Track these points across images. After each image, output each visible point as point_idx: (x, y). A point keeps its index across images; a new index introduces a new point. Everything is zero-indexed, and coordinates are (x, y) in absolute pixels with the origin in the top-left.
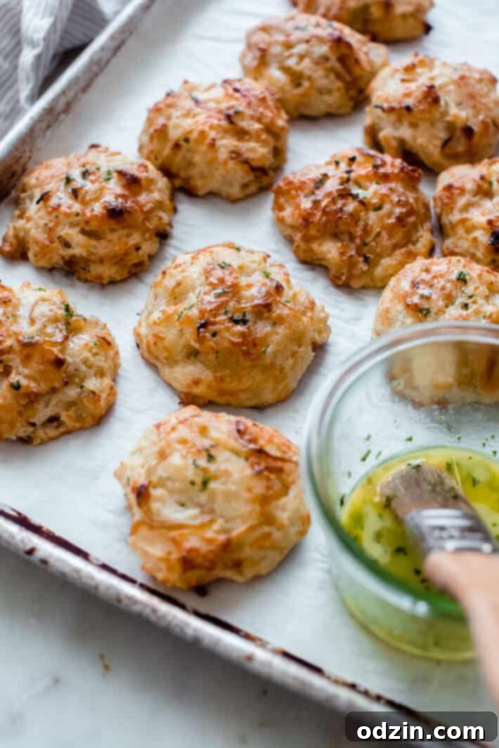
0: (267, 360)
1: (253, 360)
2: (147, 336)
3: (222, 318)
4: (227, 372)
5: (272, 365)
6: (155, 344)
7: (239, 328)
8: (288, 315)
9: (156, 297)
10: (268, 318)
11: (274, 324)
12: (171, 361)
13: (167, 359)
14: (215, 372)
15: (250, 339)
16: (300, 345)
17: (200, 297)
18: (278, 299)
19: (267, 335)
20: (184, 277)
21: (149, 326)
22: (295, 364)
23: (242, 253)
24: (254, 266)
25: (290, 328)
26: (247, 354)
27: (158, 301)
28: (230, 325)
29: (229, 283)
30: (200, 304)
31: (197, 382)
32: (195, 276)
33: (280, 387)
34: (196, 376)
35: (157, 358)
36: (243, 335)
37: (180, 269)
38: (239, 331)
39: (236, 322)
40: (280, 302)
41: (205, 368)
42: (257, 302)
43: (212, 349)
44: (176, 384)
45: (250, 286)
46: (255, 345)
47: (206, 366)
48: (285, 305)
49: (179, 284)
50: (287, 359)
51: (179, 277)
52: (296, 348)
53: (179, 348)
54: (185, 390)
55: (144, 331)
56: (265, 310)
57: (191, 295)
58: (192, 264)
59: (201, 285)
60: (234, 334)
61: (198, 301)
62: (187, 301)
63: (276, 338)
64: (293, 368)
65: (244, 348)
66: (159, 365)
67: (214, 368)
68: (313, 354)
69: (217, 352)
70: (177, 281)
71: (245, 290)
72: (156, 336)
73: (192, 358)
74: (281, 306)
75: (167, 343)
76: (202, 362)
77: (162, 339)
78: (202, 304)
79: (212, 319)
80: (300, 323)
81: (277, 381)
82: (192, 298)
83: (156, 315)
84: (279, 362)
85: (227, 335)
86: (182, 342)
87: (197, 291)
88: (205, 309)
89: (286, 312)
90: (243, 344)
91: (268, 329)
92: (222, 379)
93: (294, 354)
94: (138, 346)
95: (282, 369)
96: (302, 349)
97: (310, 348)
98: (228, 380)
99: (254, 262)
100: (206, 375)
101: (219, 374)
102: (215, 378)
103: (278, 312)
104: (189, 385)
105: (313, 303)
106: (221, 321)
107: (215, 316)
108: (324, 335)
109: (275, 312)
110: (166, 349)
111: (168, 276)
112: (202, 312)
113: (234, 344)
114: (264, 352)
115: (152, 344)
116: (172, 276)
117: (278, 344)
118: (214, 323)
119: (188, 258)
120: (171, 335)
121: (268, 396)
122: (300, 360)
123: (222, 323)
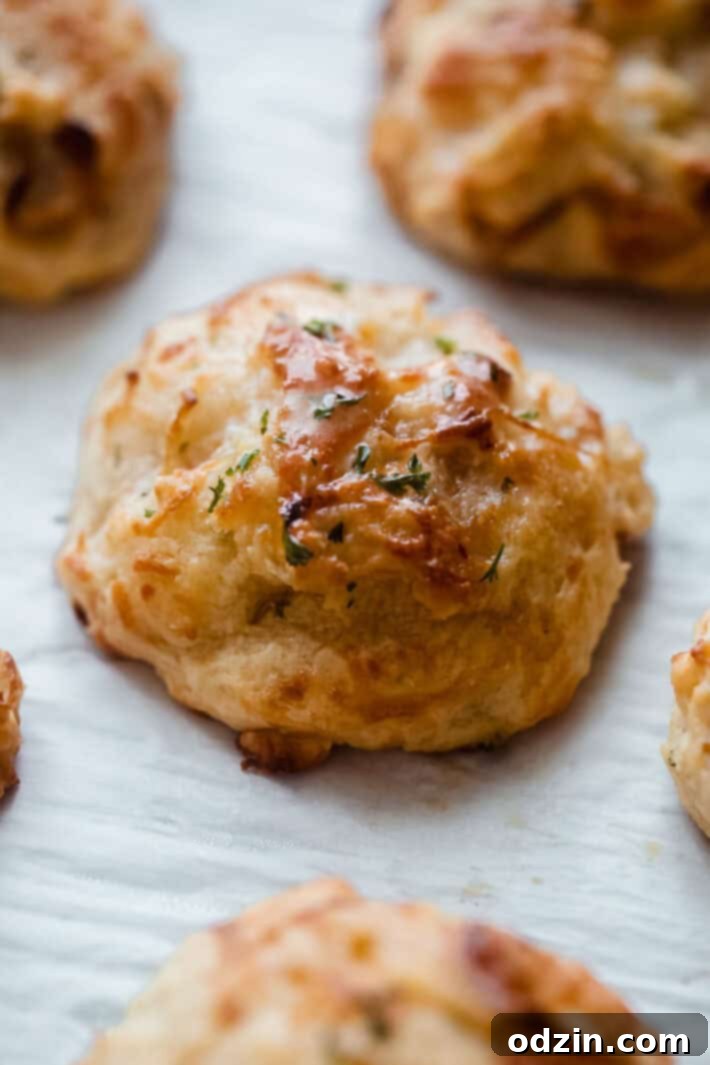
0: (503, 596)
1: (463, 596)
2: (113, 576)
3: (350, 479)
4: (389, 644)
5: (519, 605)
6: (147, 592)
7: (407, 504)
8: (540, 454)
9: (118, 455)
10: (482, 469)
11: (506, 485)
12: (204, 641)
13: (191, 633)
14: (347, 650)
15: (445, 533)
16: (587, 544)
17: (270, 427)
18: (505, 409)
19: (493, 518)
20: (201, 380)
21: (114, 545)
22: (581, 597)
23: (356, 294)
24: (402, 325)
25: (555, 492)
26: (442, 581)
27: (125, 466)
28: (381, 498)
29: (352, 376)
30: (275, 447)
31: (294, 691)
32: (238, 371)
33: (548, 672)
34: (290, 672)
35: (155, 640)
36: (424, 524)
37: (180, 360)
38: (409, 512)
39: (396, 488)
40: (510, 418)
41: (314, 645)
42: (444, 423)
43: (337, 576)
44: (224, 709)
45: (412, 380)
46: (462, 552)
47: (314, 636)
48: (527, 426)
49: (190, 404)
50: (559, 584)
51: (186, 383)
52: (577, 552)
53: (225, 594)
54: (258, 720)
55: (97, 560)
56: (474, 446)
57: (233, 428)
58: (213, 339)
59: (261, 396)
60: (395, 525)
61: (270, 441)
62: (226, 449)
63: (519, 525)
64: (578, 609)
65: (433, 562)
66: (161, 659)
67: (344, 640)
68: (625, 567)
69: (351, 586)
70: (183, 395)
71: (402, 393)
72: (143, 567)
73: (270, 618)
74: (515, 428)
75: (184, 583)
76: (303, 628)
77: (168, 573)
78: (285, 447)
79: (322, 488)
80: (579, 475)
81: (538, 656)
82: (241, 438)
83: (135, 507)
84: (536, 599)
85: (376, 529)
86: (233, 572)
87: (255, 417)
88: (297, 458)
89: (531, 444)
90: (427, 551)
91: (494, 498)
92: (375, 668)
93: (574, 570)
94: (81, 615)
95: (546, 619)
96: (594, 553)
97: (613, 549)
98: (393, 668)
99: (396, 315)
100: (326, 664)
101: (364, 655)
102: (355, 667)
103: (512, 447)
104: (272, 704)
105: (595, 416)
106: (351, 488)
107: (330, 476)
108: (644, 509)
109: (503, 448)
110: (184, 602)
111: (144, 385)
112: (289, 473)
113: (400, 552)
114: (492, 572)
115: (136, 596)
116: (158, 383)
117: (528, 543)
118: (332, 499)
119: (196, 326)
120: (195, 557)
121: (513, 707)
122: (593, 590)
123: (356, 493)
